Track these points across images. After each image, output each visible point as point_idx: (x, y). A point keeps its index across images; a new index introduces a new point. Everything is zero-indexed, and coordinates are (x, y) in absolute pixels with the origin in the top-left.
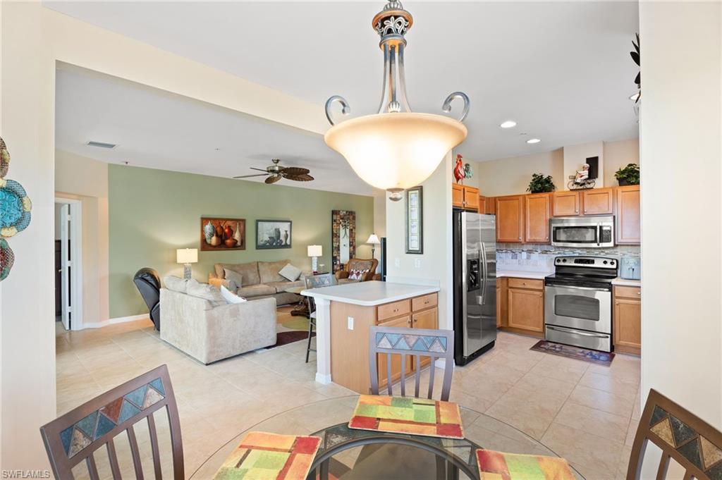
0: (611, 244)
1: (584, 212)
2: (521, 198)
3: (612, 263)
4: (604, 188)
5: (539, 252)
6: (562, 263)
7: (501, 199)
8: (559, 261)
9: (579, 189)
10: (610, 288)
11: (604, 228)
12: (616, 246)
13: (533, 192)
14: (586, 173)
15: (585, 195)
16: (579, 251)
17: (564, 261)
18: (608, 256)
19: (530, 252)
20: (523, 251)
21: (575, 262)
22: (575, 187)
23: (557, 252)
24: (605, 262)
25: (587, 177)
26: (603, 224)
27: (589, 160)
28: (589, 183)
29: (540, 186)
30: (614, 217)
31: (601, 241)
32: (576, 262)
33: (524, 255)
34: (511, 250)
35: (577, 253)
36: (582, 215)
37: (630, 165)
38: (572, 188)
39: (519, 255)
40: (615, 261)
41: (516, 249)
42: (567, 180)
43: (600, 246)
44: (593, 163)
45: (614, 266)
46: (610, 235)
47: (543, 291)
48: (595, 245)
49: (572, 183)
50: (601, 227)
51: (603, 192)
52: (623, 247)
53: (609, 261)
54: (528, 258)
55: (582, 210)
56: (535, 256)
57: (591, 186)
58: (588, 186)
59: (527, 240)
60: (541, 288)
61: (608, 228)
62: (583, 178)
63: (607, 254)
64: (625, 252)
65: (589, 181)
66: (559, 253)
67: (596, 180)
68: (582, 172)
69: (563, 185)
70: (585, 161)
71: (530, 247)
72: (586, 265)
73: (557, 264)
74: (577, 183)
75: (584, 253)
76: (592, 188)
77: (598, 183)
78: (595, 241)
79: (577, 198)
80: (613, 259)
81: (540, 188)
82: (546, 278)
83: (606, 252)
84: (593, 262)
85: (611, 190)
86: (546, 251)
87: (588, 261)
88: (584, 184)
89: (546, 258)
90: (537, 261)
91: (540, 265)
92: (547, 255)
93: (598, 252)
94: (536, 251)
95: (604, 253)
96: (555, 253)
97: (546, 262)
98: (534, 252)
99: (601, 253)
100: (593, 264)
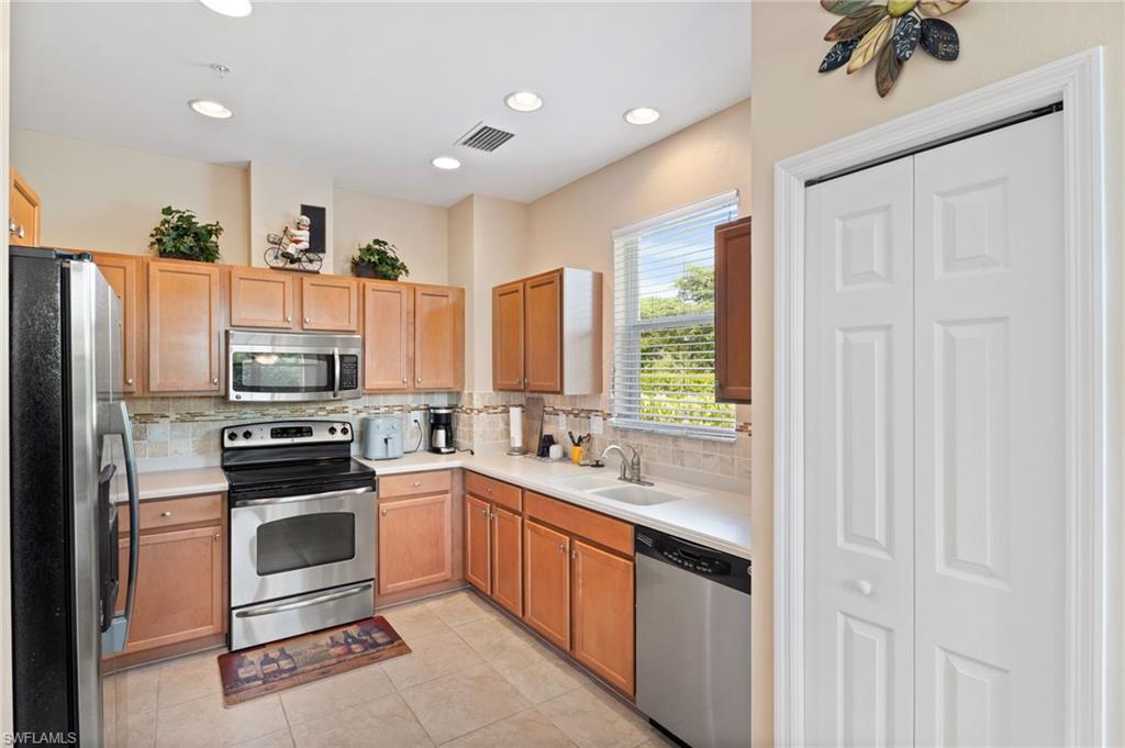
0: (358, 392)
1: (303, 321)
3: (344, 431)
4: (341, 277)
5: (173, 417)
6: (241, 442)
8: (232, 437)
9: (287, 270)
13: (165, 255)
14: (305, 236)
15: (306, 285)
16: (274, 411)
17: (247, 435)
18: (332, 417)
19: (142, 419)
21: (272, 437)
22: (280, 263)
24: (332, 431)
25: (306, 245)
28: (311, 261)
31: (342, 387)
32: (275, 434)
35: (273, 414)
36: (298, 329)
37: (377, 242)
38: (275, 264)
40: (348, 426)
45: (349, 437)
46: (357, 374)
47: (220, 522)
48: (328, 396)
49: (274, 253)
50: (341, 357)
51: (338, 284)
53: (339, 427)
54: (139, 436)
55: (298, 316)
57: (315, 267)
58: (309, 267)
59: (154, 388)
62: (298, 246)
63: (329, 412)
65: (311, 256)
67: (324, 256)
68: (296, 232)
71: (145, 406)
72: (296, 440)
73: (228, 443)
74: (286, 255)
75: (286, 414)
76: (318, 272)
77: (327, 264)
78: (329, 387)
79: (289, 290)
80: (344, 423)
84: (309, 432)
86: (193, 415)
87: (300, 432)
88: (299, 260)
89: (190, 434)
90: (166, 443)
91: (176, 452)
92: (195, 424)
93: (312, 411)
94: (163, 416)
95: (325, 413)
96: (219, 418)
97: (193, 442)
98: (155, 420)
99: (320, 413)
100: (311, 435)
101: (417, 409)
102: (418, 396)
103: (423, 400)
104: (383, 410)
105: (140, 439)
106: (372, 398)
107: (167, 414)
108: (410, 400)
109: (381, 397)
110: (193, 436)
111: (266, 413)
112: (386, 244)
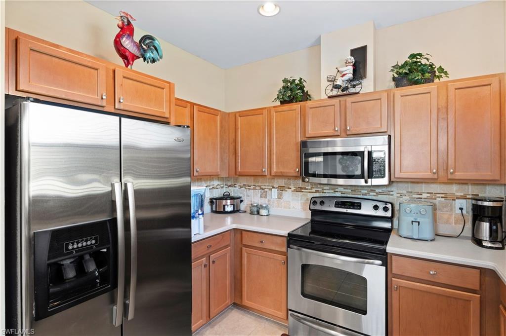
0: (385, 181)
1: (346, 130)
2: (265, 112)
3: (386, 209)
4: (375, 92)
5: (293, 189)
6: (318, 207)
7: (243, 114)
8: (315, 203)
9: (339, 96)
10: (385, 258)
11: (375, 155)
12: (391, 182)
13: (283, 102)
14: (350, 69)
15: (348, 104)
16: (341, 189)
17: (322, 203)
18: (380, 197)
19: (281, 188)
20: (273, 187)
21: (336, 206)
22: (335, 92)
23: (314, 190)
24: (376, 208)
25: (350, 76)
26: (374, 149)
27: (353, 52)
28: (354, 86)
29: (289, 93)
30: (390, 136)
31: (370, 176)
32: (338, 205)
33: (275, 192)
34: (260, 186)
35: (339, 193)
36: (343, 134)
37: (413, 56)
38: (331, 94)
39: (269, 192)
40: (389, 206)
41: (266, 185)
42: (325, 84)
43: (369, 184)
44: (360, 54)
45: (389, 214)
46: (384, 166)
47: (285, 254)
48: (362, 182)
49: (330, 87)
50: (370, 153)
51: (374, 98)
52: (400, 185)
53: (381, 205)
54: (280, 197)
55: (343, 127)
56: (288, 195)
57: (357, 89)
58: (352, 90)
59: (273, 174)
60: (284, 249)
61: (381, 155)
62: (346, 78)
63: (379, 195)
64: (404, 192)
65: (354, 83)
66: (317, 191)
67: (364, 82)
68: (345, 69)
69: (320, 91)
70: (349, 53)
71: (282, 182)
72: (350, 211)
73: (313, 207)
74: (337, 87)
75: (349, 193)
76: (358, 93)
77: (367, 86)
78: (362, 176)
79: (338, 109)
80: (386, 203)
81: (289, 96)
82: (289, 234)
83: (377, 190)
84: (359, 206)
85: (386, 94)
86: (301, 188)
87: (353, 205)
88: (347, 87)
89: (299, 199)
90: (290, 202)
91: (294, 207)
92: (302, 193)
93: (366, 192)
94: (289, 188)
95: (375, 194)
96: (312, 191)
97: (301, 203)
98: (286, 189)
99: (371, 194)
100: (360, 209)
101: (464, 197)
102: (466, 187)
103: (471, 190)
104: (425, 196)
105: (280, 199)
106: (415, 185)
107: (290, 187)
108: (454, 189)
109: (424, 185)
110: (301, 200)
111: (336, 190)
112: (420, 55)
